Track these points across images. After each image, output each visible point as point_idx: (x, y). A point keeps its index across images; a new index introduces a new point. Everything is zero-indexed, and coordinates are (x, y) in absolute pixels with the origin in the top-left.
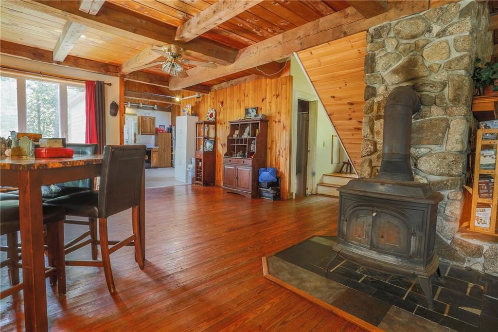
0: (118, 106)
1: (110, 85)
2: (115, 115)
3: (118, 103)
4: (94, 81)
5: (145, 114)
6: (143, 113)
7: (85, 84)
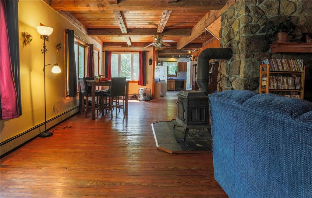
0: (152, 60)
1: (149, 51)
2: (151, 64)
3: (152, 59)
4: (142, 51)
5: (182, 61)
6: (180, 60)
7: (139, 53)
